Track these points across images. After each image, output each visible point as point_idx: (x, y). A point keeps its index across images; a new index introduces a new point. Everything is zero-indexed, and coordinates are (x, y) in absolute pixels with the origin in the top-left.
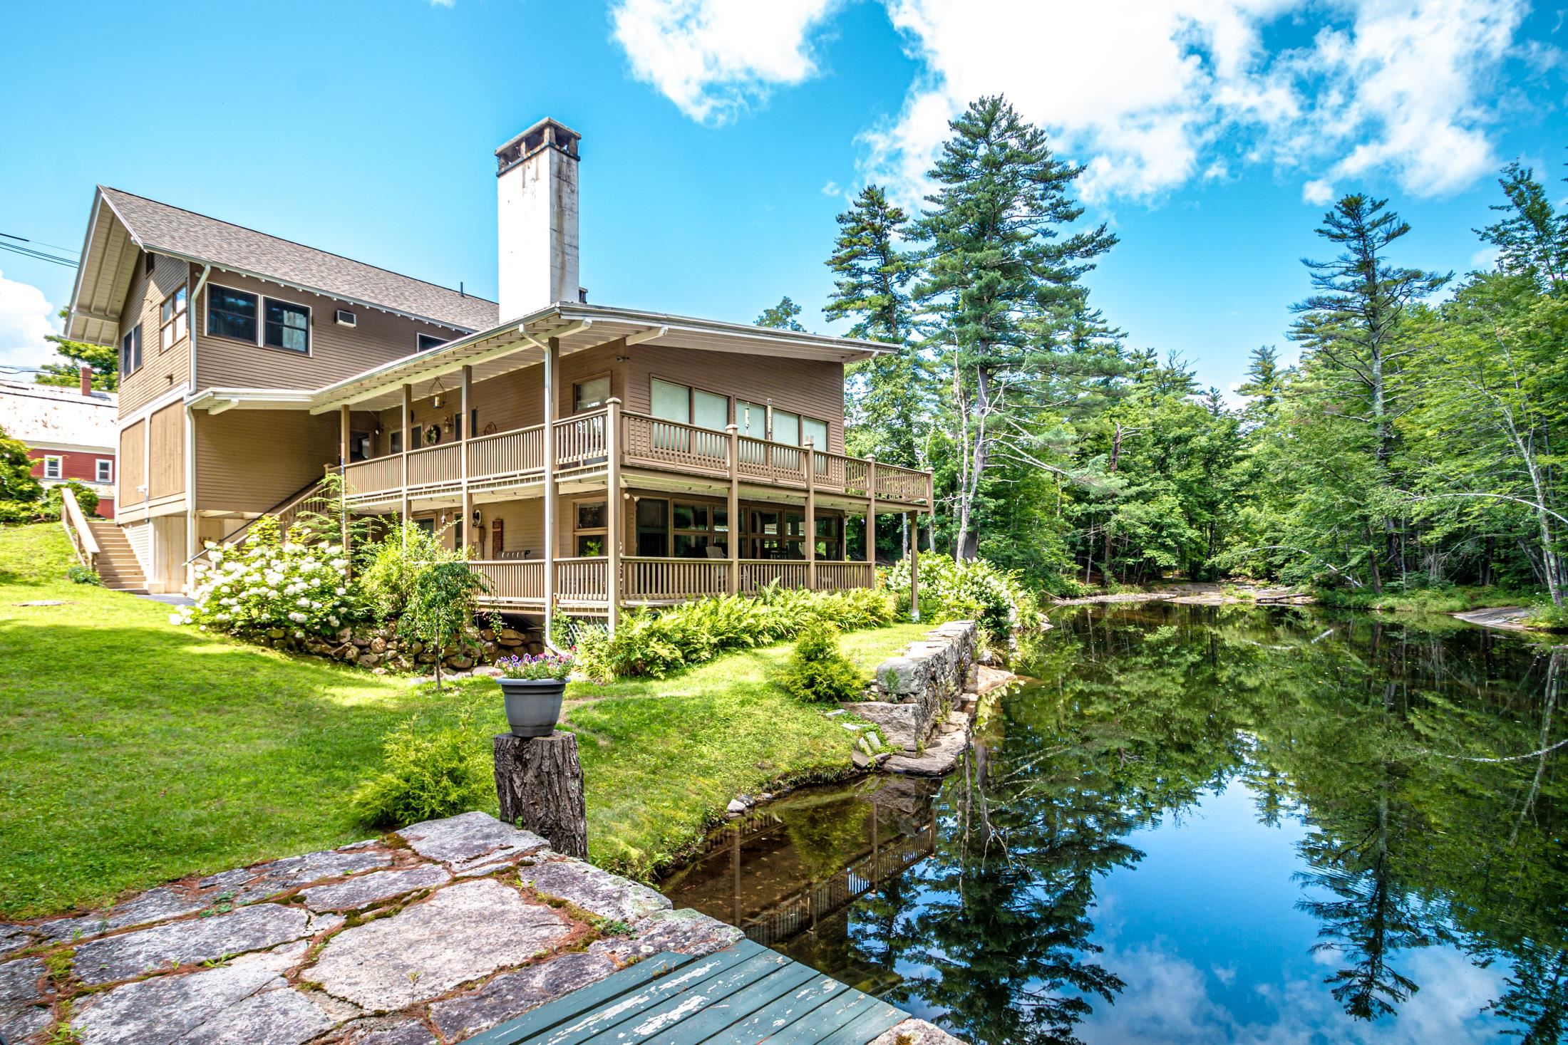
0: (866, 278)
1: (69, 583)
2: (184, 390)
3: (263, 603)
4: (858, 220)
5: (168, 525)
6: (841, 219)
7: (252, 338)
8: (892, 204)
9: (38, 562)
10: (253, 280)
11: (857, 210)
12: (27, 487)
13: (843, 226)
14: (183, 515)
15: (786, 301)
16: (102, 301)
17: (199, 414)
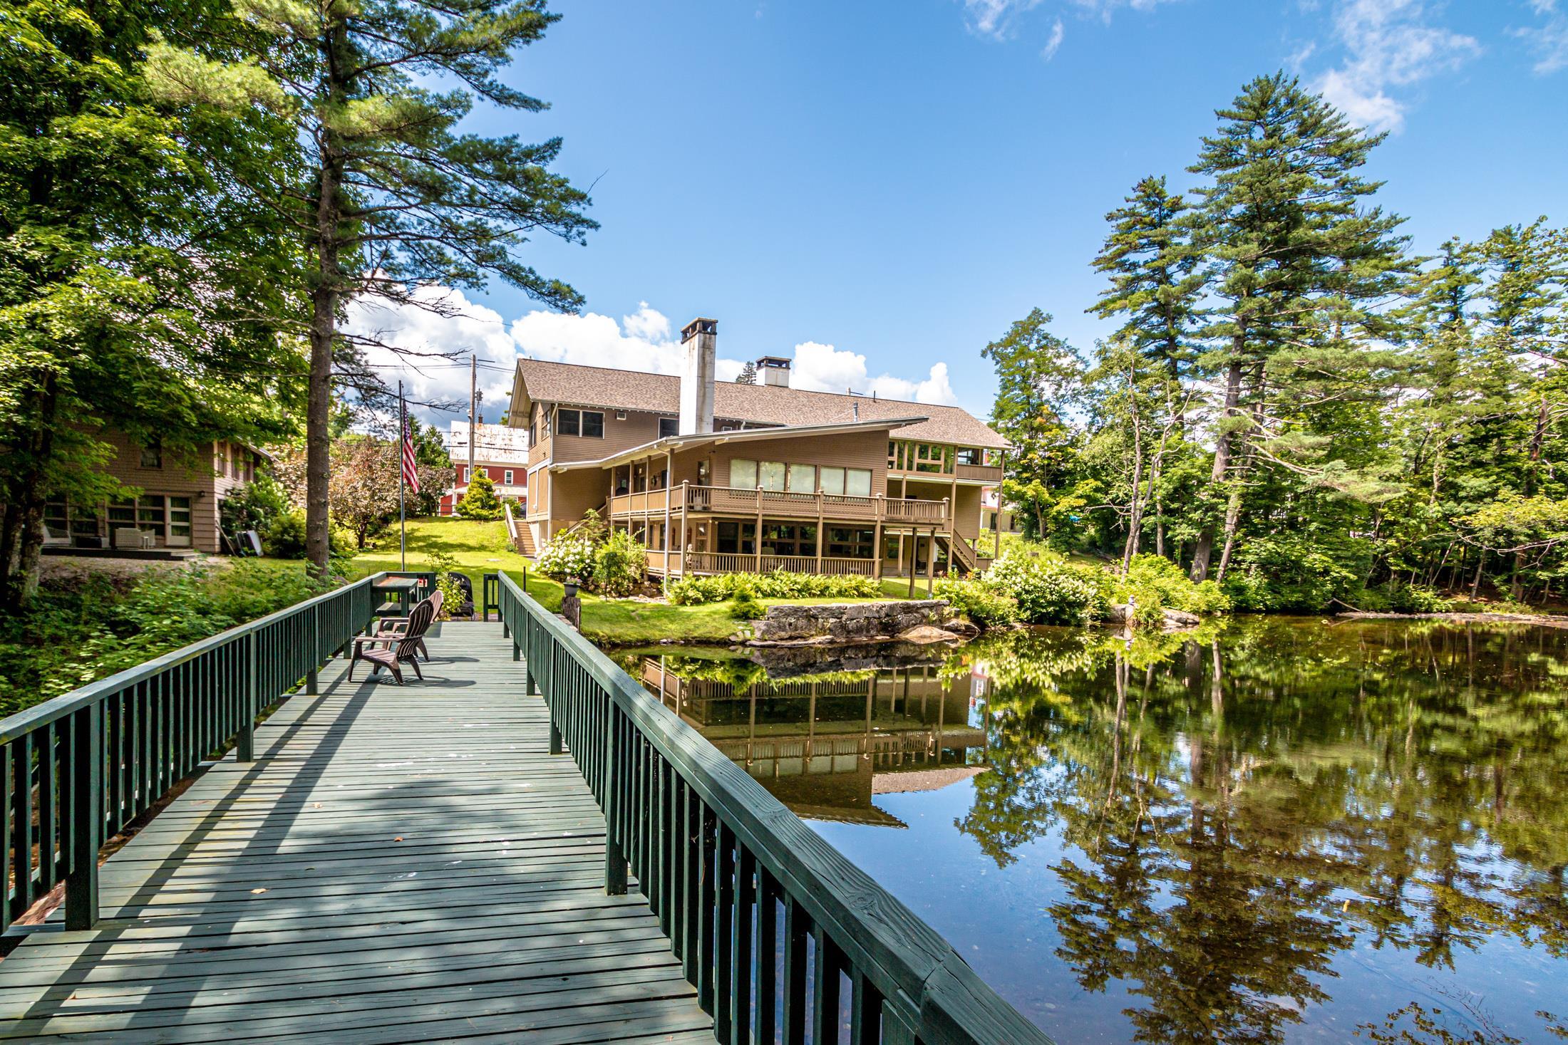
0: (1141, 271)
1: (504, 552)
2: (548, 462)
3: (557, 564)
4: (1132, 213)
5: (543, 524)
6: (1110, 217)
7: (577, 433)
8: (1170, 193)
9: (495, 541)
10: (576, 406)
11: (1131, 205)
12: (492, 503)
13: (1114, 223)
14: (546, 521)
15: (1037, 312)
16: (522, 409)
17: (554, 473)
